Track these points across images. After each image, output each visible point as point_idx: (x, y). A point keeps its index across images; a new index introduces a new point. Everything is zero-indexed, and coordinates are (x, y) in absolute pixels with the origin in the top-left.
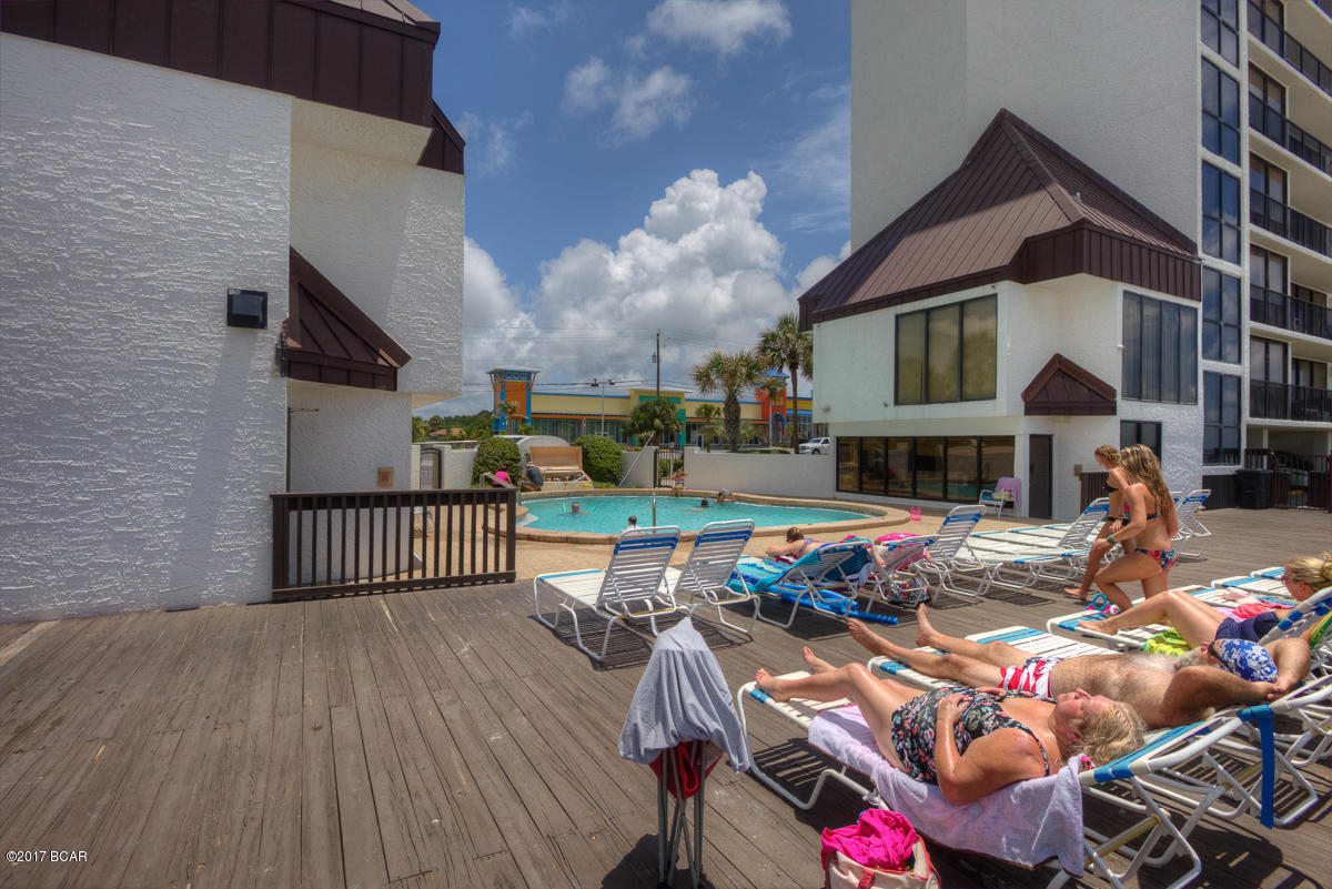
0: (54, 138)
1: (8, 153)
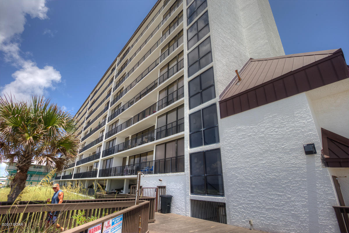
0: (262, 124)
1: (256, 129)
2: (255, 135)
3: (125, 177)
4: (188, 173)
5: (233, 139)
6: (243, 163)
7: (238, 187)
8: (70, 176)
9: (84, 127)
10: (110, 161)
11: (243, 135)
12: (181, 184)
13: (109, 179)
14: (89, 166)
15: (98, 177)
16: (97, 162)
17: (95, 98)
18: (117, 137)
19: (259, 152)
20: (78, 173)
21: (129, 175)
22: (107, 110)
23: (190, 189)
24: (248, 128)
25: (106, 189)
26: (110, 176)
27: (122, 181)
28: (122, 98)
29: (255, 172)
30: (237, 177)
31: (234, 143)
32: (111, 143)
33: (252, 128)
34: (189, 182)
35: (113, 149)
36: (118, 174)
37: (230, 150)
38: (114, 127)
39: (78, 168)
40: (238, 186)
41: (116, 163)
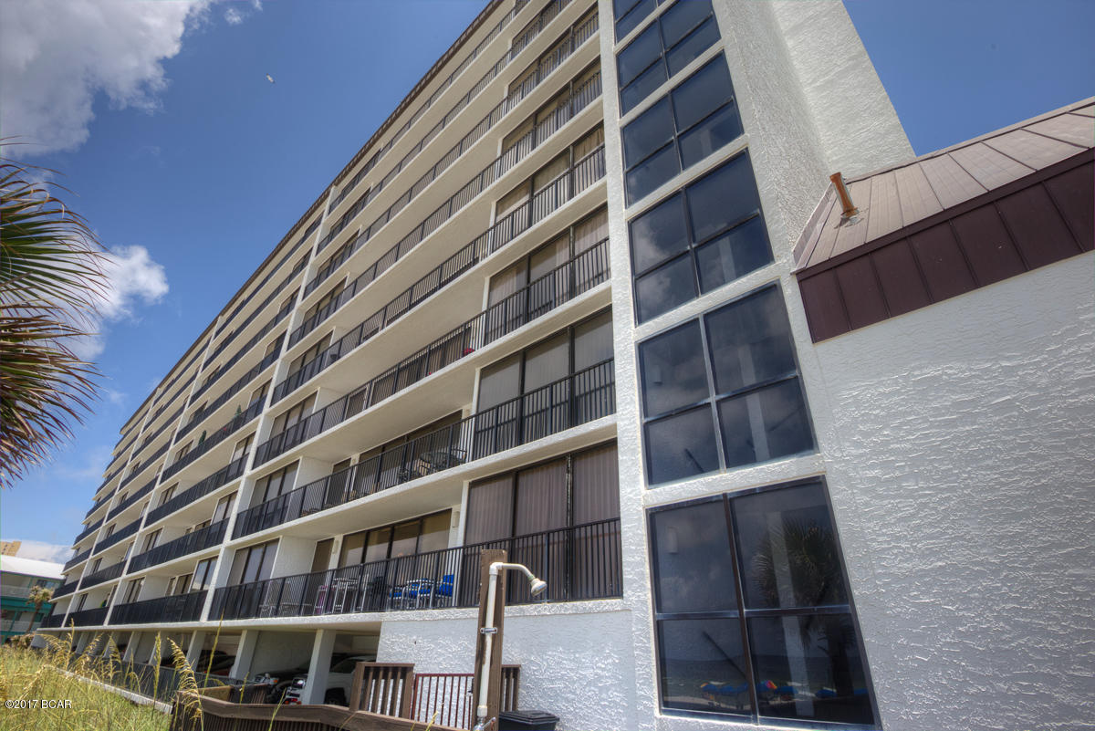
0: (1071, 344)
1: (1039, 373)
2: (1035, 401)
3: (321, 622)
4: (644, 602)
5: (899, 427)
6: (984, 545)
7: (972, 675)
8: (96, 616)
9: (177, 431)
10: (264, 553)
11: (958, 405)
12: (606, 658)
13: (251, 630)
14: (177, 577)
15: (204, 621)
16: (210, 560)
17: (232, 327)
18: (301, 458)
19: (1083, 485)
20: (131, 601)
21: (338, 612)
22: (272, 362)
23: (655, 684)
24: (986, 370)
25: (233, 673)
26: (257, 615)
27: (307, 635)
28: (334, 314)
29: (1079, 589)
30: (959, 621)
31: (908, 446)
32: (276, 483)
33: (1009, 372)
34: (652, 646)
35: (280, 506)
36: (291, 607)
37: (887, 481)
38: (293, 421)
39: (135, 581)
40: (966, 672)
41: (285, 563)
